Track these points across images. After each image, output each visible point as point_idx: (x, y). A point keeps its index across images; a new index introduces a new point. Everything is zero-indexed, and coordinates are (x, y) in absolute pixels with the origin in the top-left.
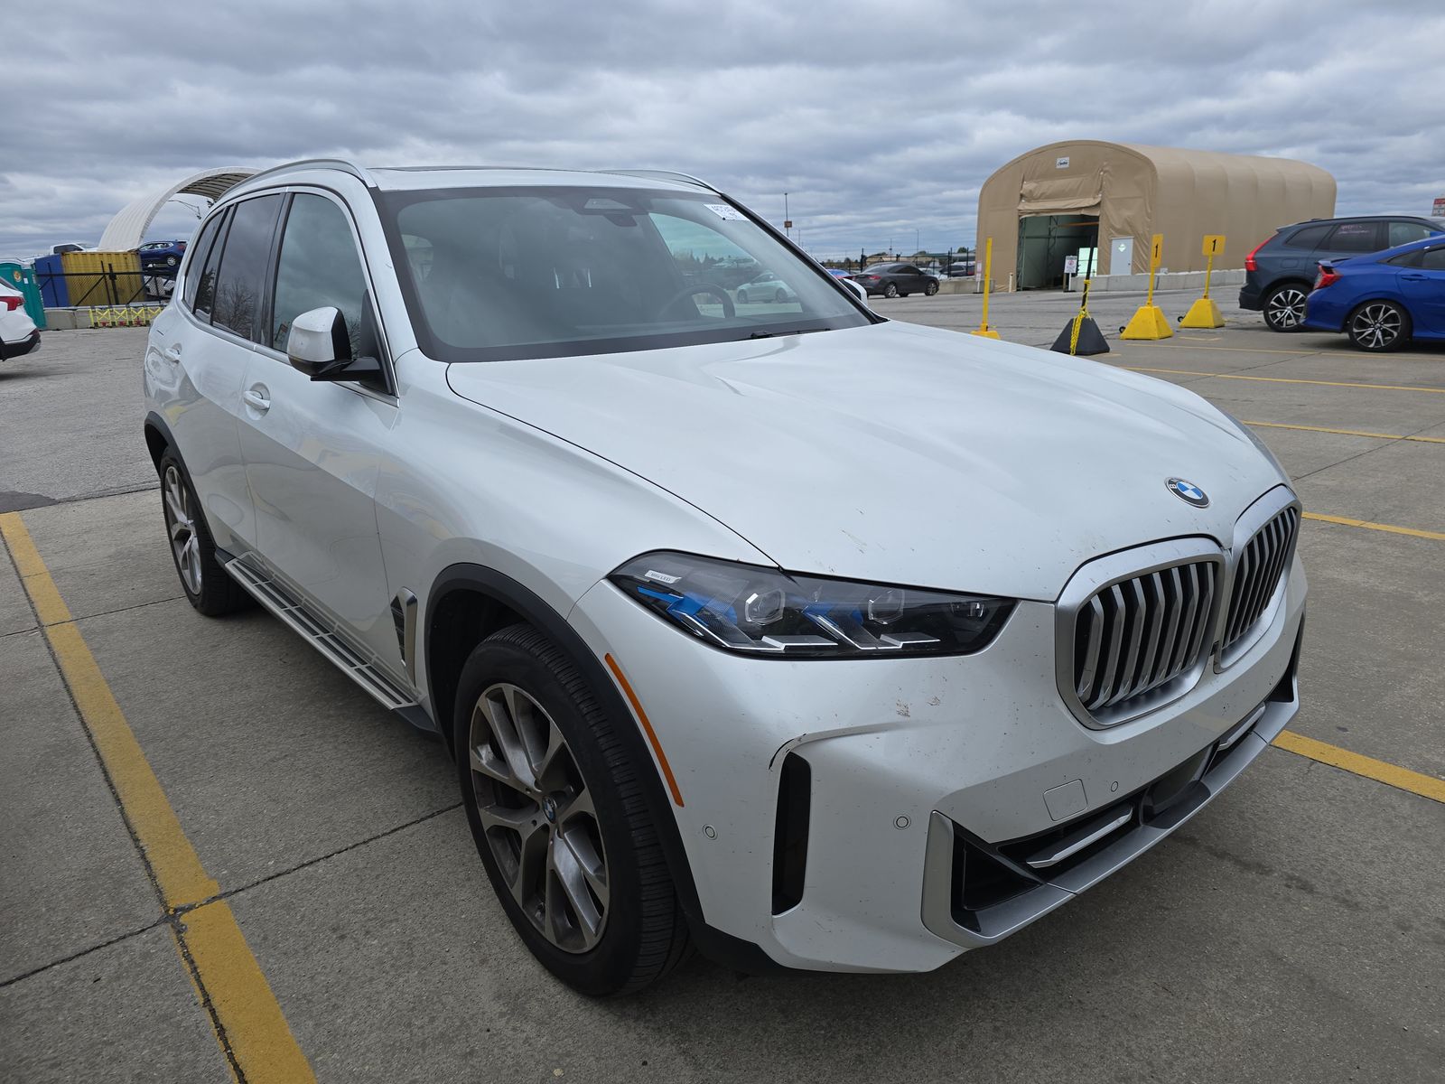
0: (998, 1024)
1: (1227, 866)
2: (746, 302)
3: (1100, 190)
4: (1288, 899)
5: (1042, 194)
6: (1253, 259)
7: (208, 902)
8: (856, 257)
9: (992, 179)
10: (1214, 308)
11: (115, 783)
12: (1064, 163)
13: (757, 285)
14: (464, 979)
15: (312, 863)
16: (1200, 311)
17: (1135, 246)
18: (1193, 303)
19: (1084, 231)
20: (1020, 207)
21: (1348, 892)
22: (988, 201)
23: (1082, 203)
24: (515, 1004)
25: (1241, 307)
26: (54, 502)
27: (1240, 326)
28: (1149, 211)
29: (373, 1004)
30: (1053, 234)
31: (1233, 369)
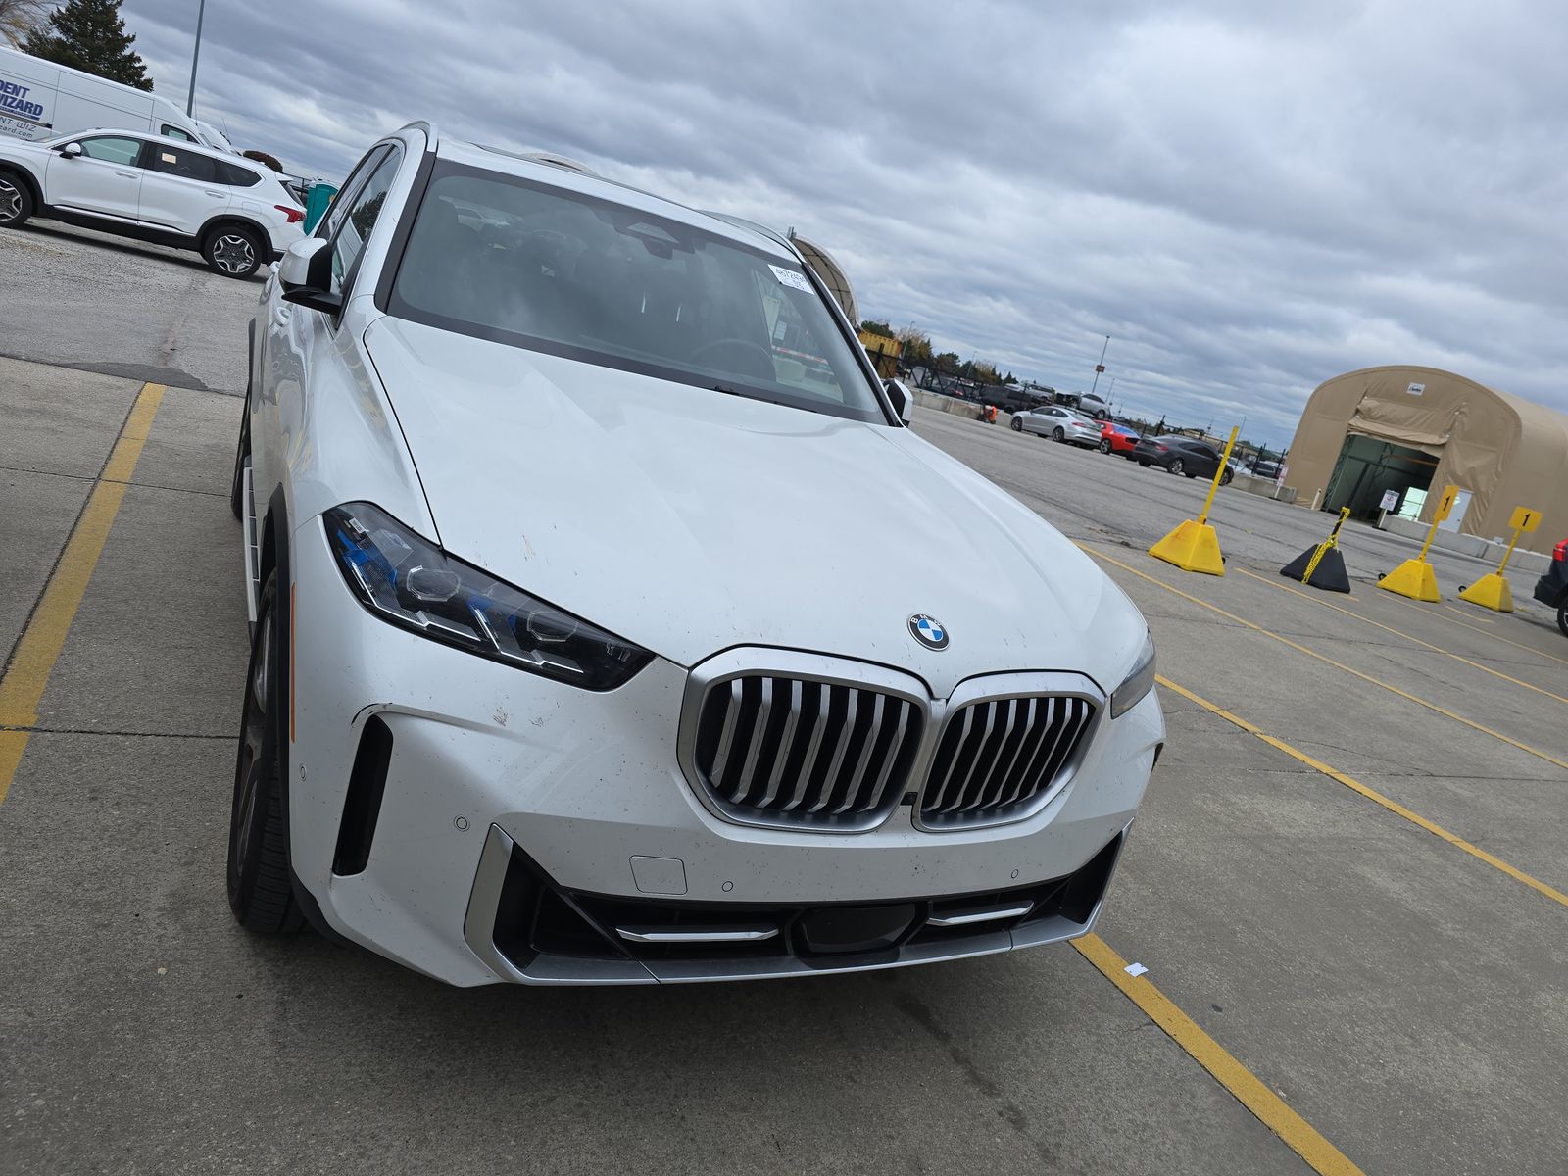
0: (585, 1102)
1: (958, 1073)
2: (1020, 430)
3: (1450, 430)
4: (987, 1125)
5: (1382, 416)
6: (1564, 548)
7: (17, 729)
8: (1154, 422)
9: (1331, 382)
10: (1505, 589)
11: (36, 615)
12: (1418, 390)
13: (1037, 415)
14: (158, 870)
15: (127, 734)
16: (1488, 587)
17: (1471, 504)
18: (1484, 575)
19: (1419, 470)
20: (1352, 422)
21: (1058, 1145)
22: (1319, 404)
23: (1422, 437)
24: (179, 905)
25: (1534, 597)
26: (203, 388)
27: (1531, 618)
28: (1500, 470)
29: (66, 857)
30: (1384, 462)
31: (1474, 654)
